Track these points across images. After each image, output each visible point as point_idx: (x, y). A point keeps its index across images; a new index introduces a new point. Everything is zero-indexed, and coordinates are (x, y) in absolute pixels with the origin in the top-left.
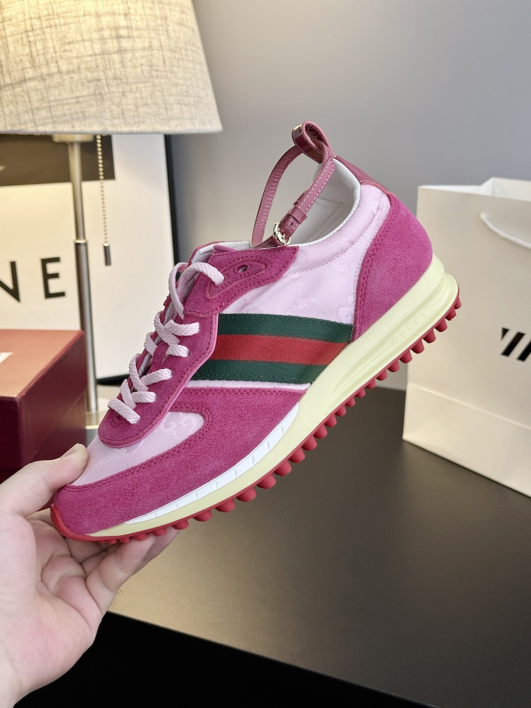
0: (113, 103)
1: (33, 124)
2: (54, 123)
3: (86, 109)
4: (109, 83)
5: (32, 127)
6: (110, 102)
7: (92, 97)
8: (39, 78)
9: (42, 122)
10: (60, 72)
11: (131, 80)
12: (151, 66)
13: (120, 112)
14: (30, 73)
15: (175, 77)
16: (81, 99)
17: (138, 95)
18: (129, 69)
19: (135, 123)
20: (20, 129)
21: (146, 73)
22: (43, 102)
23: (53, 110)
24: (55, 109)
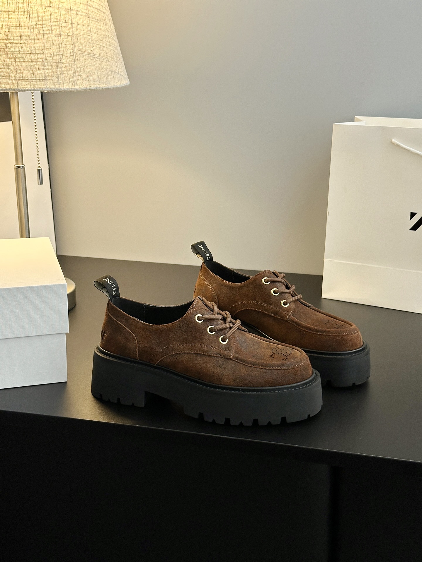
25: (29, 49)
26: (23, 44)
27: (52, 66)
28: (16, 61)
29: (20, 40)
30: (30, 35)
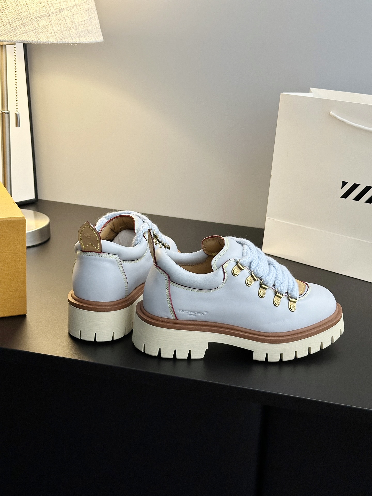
1: (71, 38)
2: (79, 36)
9: (74, 37)
20: (65, 41)
23: (77, 28)
24: (78, 28)
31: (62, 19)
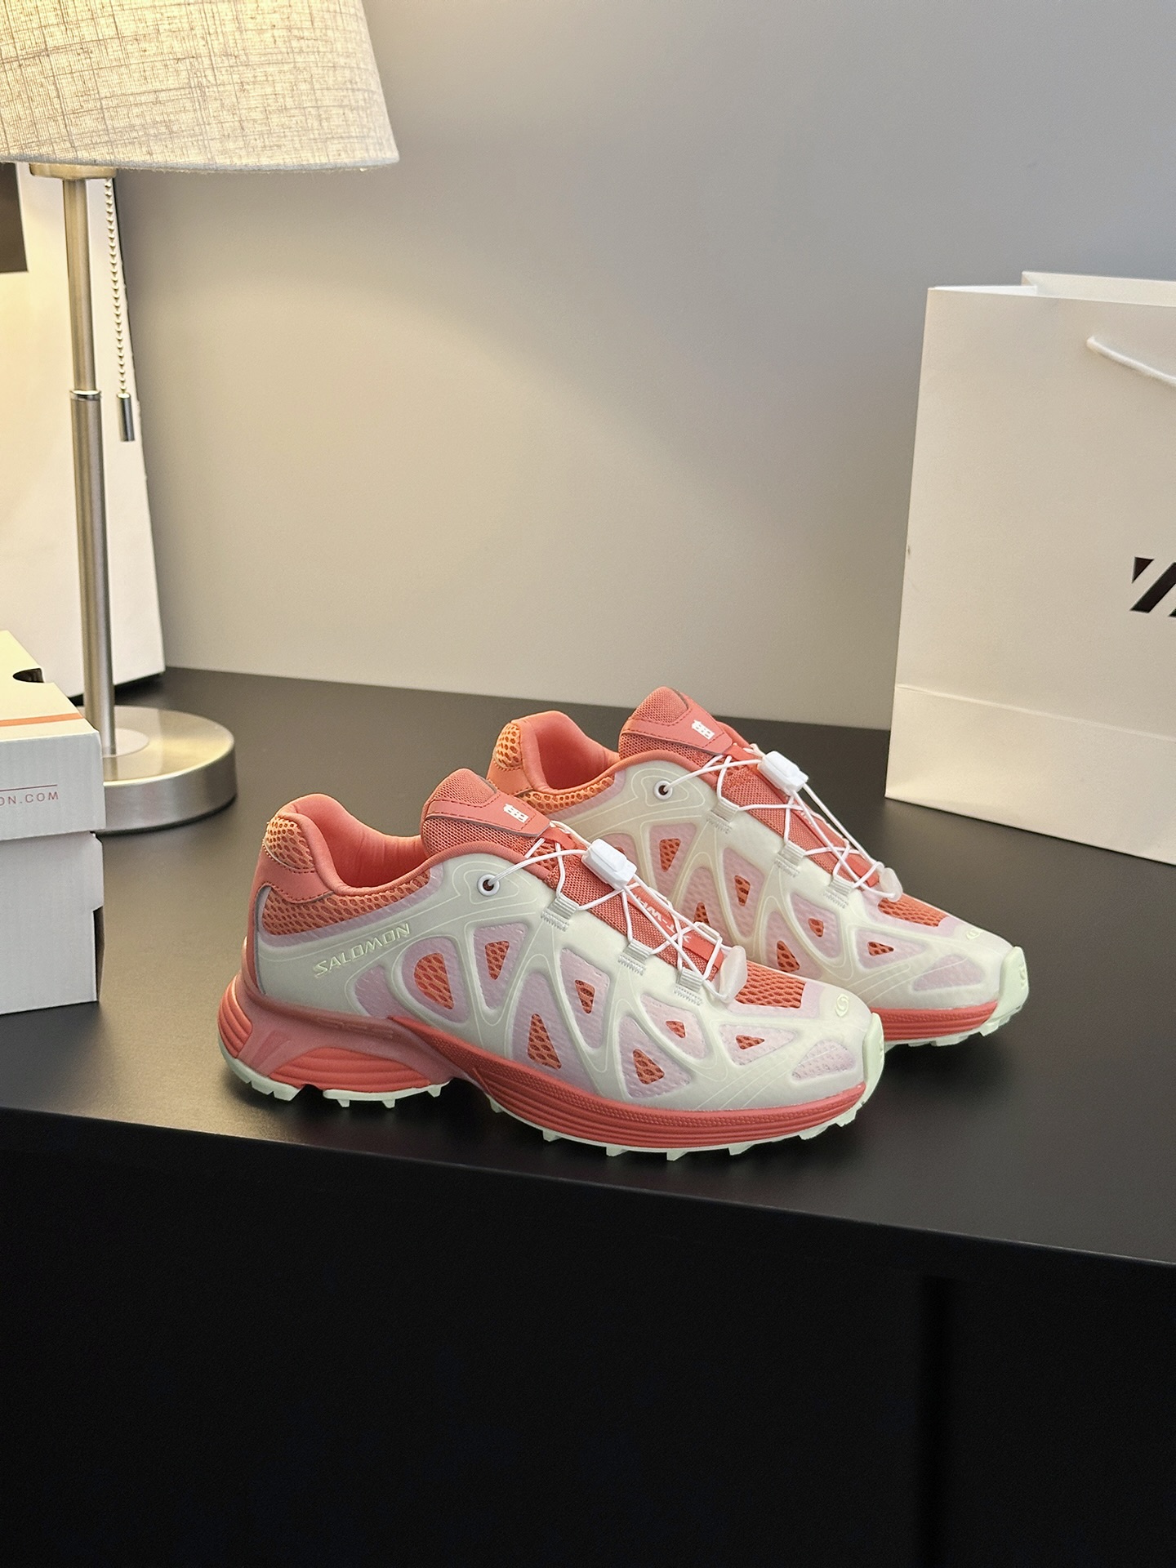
0: (222, 105)
1: (68, 145)
2: (110, 143)
3: (172, 117)
4: (214, 62)
5: (66, 150)
6: (217, 104)
7: (183, 92)
8: (78, 46)
9: (87, 141)
10: (119, 36)
11: (254, 59)
12: (289, 29)
13: (237, 124)
14: (57, 37)
15: (331, 52)
16: (163, 96)
17: (269, 90)
18: (250, 35)
19: (265, 146)
20: (41, 156)
21: (280, 43)
22: (85, 98)
23: (106, 115)
24: (113, 114)
25: (330, 56)
26: (320, 42)
27: (365, 100)
28: (316, 87)
29: (312, 30)
30: (325, 17)
31: (43, 80)
